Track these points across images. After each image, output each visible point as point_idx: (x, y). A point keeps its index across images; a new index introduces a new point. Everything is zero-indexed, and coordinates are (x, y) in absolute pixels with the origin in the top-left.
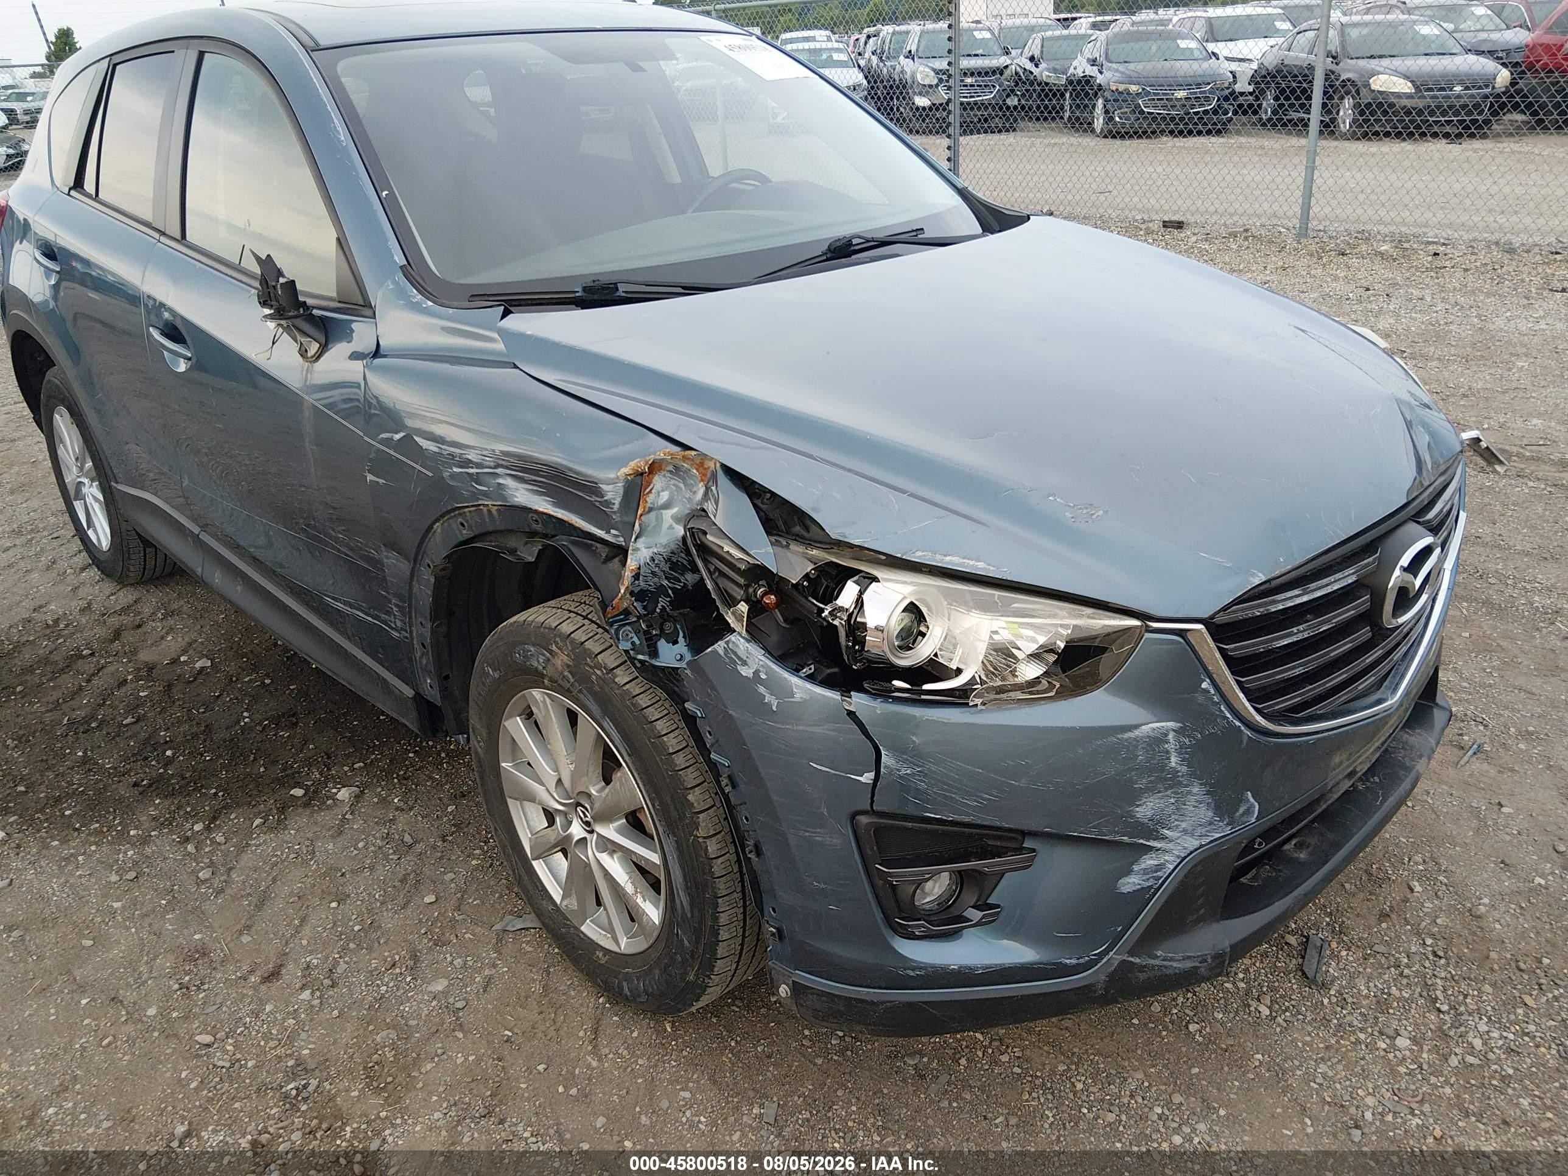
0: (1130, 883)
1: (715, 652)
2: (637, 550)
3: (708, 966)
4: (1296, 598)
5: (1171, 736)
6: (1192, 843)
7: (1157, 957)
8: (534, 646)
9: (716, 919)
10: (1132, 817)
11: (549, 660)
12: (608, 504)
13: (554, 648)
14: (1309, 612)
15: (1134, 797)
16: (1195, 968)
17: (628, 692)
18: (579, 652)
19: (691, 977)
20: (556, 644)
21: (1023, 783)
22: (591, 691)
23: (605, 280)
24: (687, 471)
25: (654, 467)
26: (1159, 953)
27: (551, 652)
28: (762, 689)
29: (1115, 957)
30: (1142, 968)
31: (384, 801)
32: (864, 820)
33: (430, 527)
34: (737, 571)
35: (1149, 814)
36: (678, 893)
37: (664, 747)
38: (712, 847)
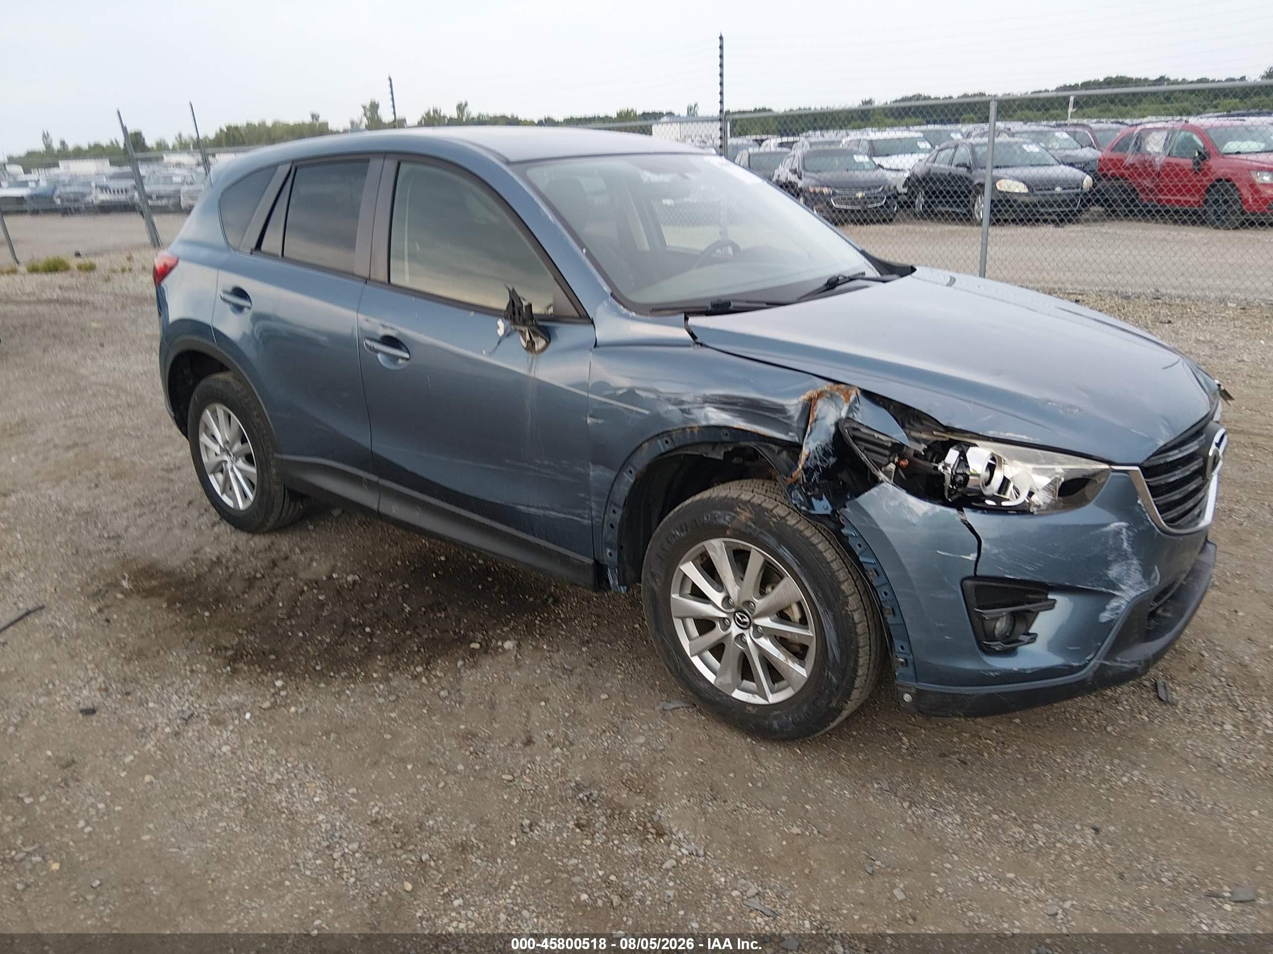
0: (1105, 617)
1: (872, 494)
2: (807, 443)
3: (847, 695)
4: (1176, 455)
5: (1124, 531)
6: (1133, 594)
7: (1116, 661)
8: (720, 510)
9: (856, 662)
10: (1107, 576)
11: (734, 517)
12: (789, 418)
13: (738, 509)
14: (1180, 464)
15: (1107, 565)
16: (1136, 668)
17: (797, 529)
18: (758, 510)
19: (834, 704)
20: (740, 508)
21: (1056, 556)
22: (770, 531)
23: (723, 300)
24: (838, 397)
25: (820, 395)
26: (1119, 659)
27: (736, 512)
28: (905, 511)
29: (1095, 663)
30: (1110, 668)
31: (536, 648)
32: (969, 583)
33: (641, 445)
34: (885, 448)
35: (1115, 575)
36: (831, 648)
37: (825, 558)
38: (856, 617)
